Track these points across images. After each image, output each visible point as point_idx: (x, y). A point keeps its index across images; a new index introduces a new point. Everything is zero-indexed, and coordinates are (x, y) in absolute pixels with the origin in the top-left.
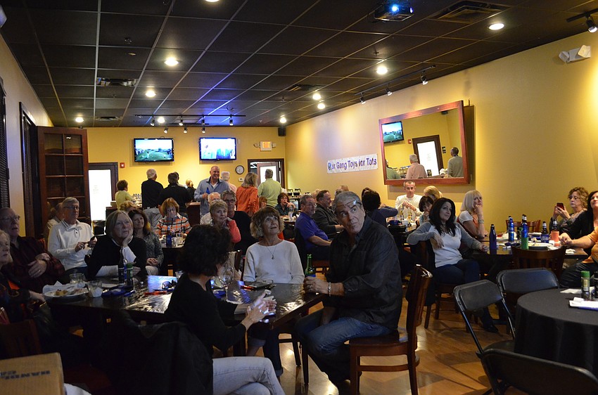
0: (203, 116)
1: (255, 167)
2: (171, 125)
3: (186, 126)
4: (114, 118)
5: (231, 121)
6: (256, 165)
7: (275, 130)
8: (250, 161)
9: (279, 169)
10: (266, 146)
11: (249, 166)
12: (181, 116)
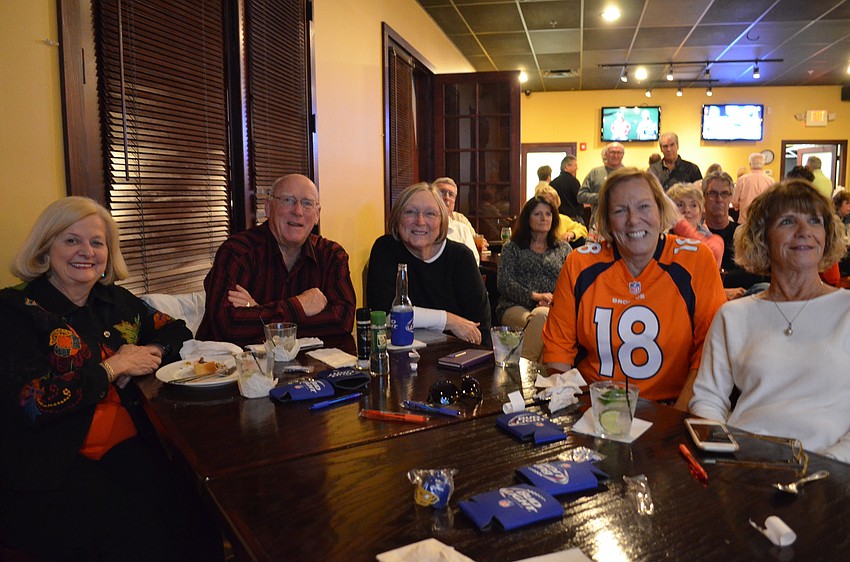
0: (708, 62)
1: (794, 155)
2: (656, 84)
3: (680, 85)
4: (568, 71)
5: (756, 70)
6: (796, 152)
7: (837, 91)
8: (784, 144)
9: (838, 158)
10: (817, 118)
11: (784, 153)
12: (671, 63)
